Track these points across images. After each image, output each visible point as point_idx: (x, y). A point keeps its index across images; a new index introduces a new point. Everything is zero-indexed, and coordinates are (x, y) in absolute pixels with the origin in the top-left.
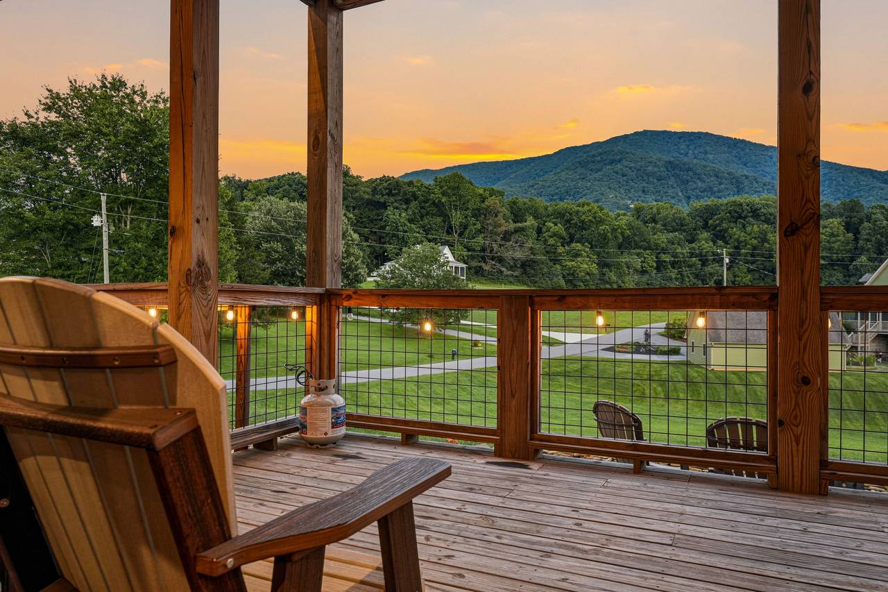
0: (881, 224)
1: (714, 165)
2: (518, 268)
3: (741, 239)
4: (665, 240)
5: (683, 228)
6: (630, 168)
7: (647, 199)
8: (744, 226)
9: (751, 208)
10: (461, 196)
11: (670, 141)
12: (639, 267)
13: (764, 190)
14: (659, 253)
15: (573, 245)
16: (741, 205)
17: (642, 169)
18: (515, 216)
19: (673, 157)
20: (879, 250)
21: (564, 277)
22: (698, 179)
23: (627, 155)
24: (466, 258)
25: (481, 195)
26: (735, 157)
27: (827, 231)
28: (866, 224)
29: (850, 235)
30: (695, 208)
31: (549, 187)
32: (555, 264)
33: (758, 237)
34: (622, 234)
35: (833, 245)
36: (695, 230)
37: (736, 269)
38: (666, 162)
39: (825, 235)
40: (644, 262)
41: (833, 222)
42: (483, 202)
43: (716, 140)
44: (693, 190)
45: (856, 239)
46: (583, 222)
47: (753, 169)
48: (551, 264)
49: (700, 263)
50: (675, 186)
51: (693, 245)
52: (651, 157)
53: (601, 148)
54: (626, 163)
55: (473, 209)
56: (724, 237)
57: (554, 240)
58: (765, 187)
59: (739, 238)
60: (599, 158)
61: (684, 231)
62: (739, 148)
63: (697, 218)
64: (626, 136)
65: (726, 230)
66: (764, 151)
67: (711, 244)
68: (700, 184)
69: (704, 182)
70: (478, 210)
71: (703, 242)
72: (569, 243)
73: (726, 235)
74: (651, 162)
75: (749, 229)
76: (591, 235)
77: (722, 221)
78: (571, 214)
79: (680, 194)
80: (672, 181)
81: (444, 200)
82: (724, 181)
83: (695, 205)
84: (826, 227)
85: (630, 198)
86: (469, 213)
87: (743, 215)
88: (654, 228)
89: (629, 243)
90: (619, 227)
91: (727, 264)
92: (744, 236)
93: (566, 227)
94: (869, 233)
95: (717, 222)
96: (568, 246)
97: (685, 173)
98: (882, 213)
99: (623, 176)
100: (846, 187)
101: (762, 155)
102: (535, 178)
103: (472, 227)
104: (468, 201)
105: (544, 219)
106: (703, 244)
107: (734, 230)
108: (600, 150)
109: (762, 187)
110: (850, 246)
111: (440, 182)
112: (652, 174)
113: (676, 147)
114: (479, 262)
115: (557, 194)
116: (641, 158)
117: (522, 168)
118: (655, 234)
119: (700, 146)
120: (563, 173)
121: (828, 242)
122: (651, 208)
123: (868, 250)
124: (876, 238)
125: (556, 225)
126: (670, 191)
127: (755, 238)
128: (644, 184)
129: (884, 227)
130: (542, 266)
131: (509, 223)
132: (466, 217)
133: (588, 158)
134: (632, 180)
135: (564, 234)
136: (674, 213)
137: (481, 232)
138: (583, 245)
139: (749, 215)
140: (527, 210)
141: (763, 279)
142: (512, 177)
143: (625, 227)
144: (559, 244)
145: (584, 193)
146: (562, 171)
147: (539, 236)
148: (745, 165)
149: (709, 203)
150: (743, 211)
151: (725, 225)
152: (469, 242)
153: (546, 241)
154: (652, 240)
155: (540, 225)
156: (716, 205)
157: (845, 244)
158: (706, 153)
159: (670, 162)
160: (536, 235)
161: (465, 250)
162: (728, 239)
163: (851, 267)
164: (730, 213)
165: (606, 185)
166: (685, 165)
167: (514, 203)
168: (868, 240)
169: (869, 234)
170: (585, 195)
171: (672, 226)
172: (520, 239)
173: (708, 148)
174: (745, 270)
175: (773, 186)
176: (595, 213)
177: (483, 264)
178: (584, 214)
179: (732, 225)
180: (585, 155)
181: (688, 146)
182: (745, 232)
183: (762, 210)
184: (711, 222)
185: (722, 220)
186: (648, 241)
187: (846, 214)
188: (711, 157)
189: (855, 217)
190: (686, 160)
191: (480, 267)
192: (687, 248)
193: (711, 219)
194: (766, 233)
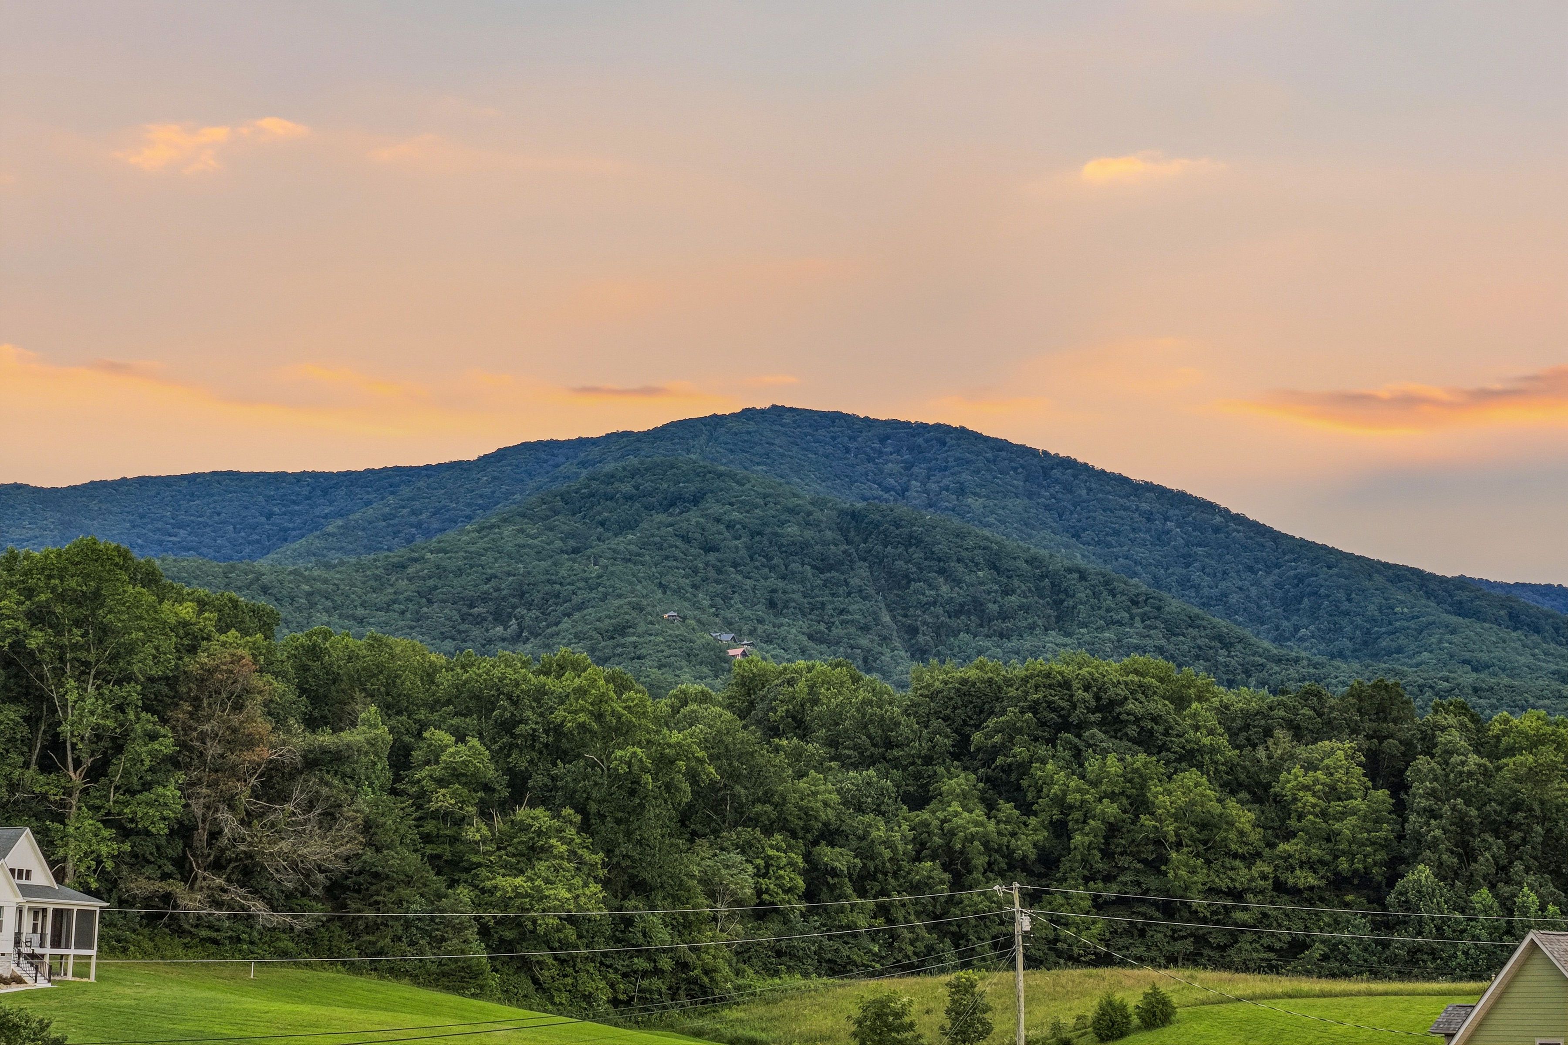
0: (1463, 763)
1: (987, 532)
2: (316, 898)
3: (1070, 799)
4: (835, 797)
5: (890, 755)
6: (729, 526)
7: (783, 631)
8: (1078, 754)
9: (1098, 698)
10: (104, 630)
11: (852, 445)
12: (749, 891)
13: (1132, 618)
14: (815, 843)
15: (522, 813)
16: (1066, 684)
17: (768, 530)
18: (316, 699)
19: (864, 499)
20: (1465, 845)
21: (484, 932)
22: (941, 572)
23: (717, 483)
24: (109, 865)
25: (185, 624)
26: (1047, 508)
27: (1316, 781)
28: (1422, 761)
29: (1382, 794)
30: (929, 686)
31: (459, 573)
32: (452, 883)
33: (1123, 793)
34: (693, 777)
35: (1337, 826)
36: (928, 760)
37: (1060, 900)
38: (842, 513)
39: (1314, 795)
40: (765, 875)
41: (1332, 752)
42: (192, 650)
43: (989, 455)
44: (924, 607)
45: (1400, 808)
46: (557, 730)
47: (1098, 550)
48: (438, 882)
49: (946, 876)
50: (871, 591)
51: (925, 815)
52: (795, 495)
53: (636, 452)
54: (716, 509)
55: (151, 679)
56: (1019, 788)
57: (454, 794)
58: (1135, 611)
59: (1065, 793)
60: (627, 488)
61: (896, 764)
62: (1057, 481)
63: (935, 723)
64: (716, 421)
65: (1024, 768)
66: (1127, 496)
67: (979, 813)
68: (945, 589)
69: (958, 582)
70: (171, 681)
71: (955, 806)
72: (506, 806)
73: (1025, 783)
74: (792, 511)
75: (1092, 765)
76: (586, 777)
77: (1011, 739)
78: (515, 702)
79: (886, 618)
80: (859, 577)
81: (36, 640)
82: (1016, 582)
83: (927, 677)
84: (1316, 769)
85: (729, 624)
86: (133, 692)
87: (1074, 719)
88: (797, 755)
89: (717, 806)
90: (682, 751)
91: (1026, 936)
92: (1079, 790)
93: (495, 747)
94: (1434, 790)
95: (997, 738)
96: (504, 812)
97: (901, 549)
98: (1463, 727)
99: (709, 548)
100: (1359, 620)
101: (1126, 509)
102: (410, 540)
103: (140, 749)
104: (131, 649)
105: (422, 714)
106: (956, 814)
107: (1049, 766)
108: (633, 461)
109: (1128, 610)
110: (1385, 831)
111: (28, 573)
112: (801, 549)
113: (871, 466)
114: (165, 877)
115: (484, 598)
116: (765, 496)
117: (368, 503)
118: (801, 775)
119: (946, 469)
120: (508, 530)
121: (1324, 814)
122: (791, 682)
123: (1434, 845)
124: (1454, 808)
125: (461, 738)
126: (856, 606)
127: (1112, 796)
128: (774, 581)
129: (1470, 774)
130: (405, 892)
131: (289, 731)
132: (121, 708)
133: (594, 485)
134: (735, 565)
135: (490, 772)
136: (863, 702)
137: (177, 765)
138: (557, 816)
139: (1093, 718)
140: (360, 680)
141: (1142, 933)
142: (330, 529)
143: (701, 754)
144: (472, 810)
145: (576, 599)
146: (505, 520)
147: (398, 779)
148: (1076, 536)
149: (972, 673)
150: (1074, 707)
151: (1020, 751)
152: (126, 804)
153: (422, 796)
154: (793, 798)
155: (407, 739)
156: (990, 680)
157: (1369, 825)
158: (961, 491)
159: (855, 516)
160: (389, 774)
161: (106, 833)
162: (1030, 796)
163: (1391, 898)
164: (1034, 708)
165: (651, 578)
166: (898, 526)
167: (314, 652)
168: (1433, 814)
169: (1432, 794)
170: (580, 607)
171: (855, 748)
172: (325, 791)
173: (965, 476)
174: (1087, 904)
175: (1159, 609)
176: (601, 700)
177: (178, 888)
178: (562, 703)
179: (1042, 750)
180: (584, 473)
181: (909, 466)
182: (1082, 777)
183: (1130, 706)
184: (977, 737)
185: (1011, 732)
186: (776, 798)
187: (1367, 725)
188: (975, 503)
189: (1391, 736)
190: (902, 509)
191: (167, 898)
192: (905, 827)
193: (978, 727)
194: (1144, 779)
